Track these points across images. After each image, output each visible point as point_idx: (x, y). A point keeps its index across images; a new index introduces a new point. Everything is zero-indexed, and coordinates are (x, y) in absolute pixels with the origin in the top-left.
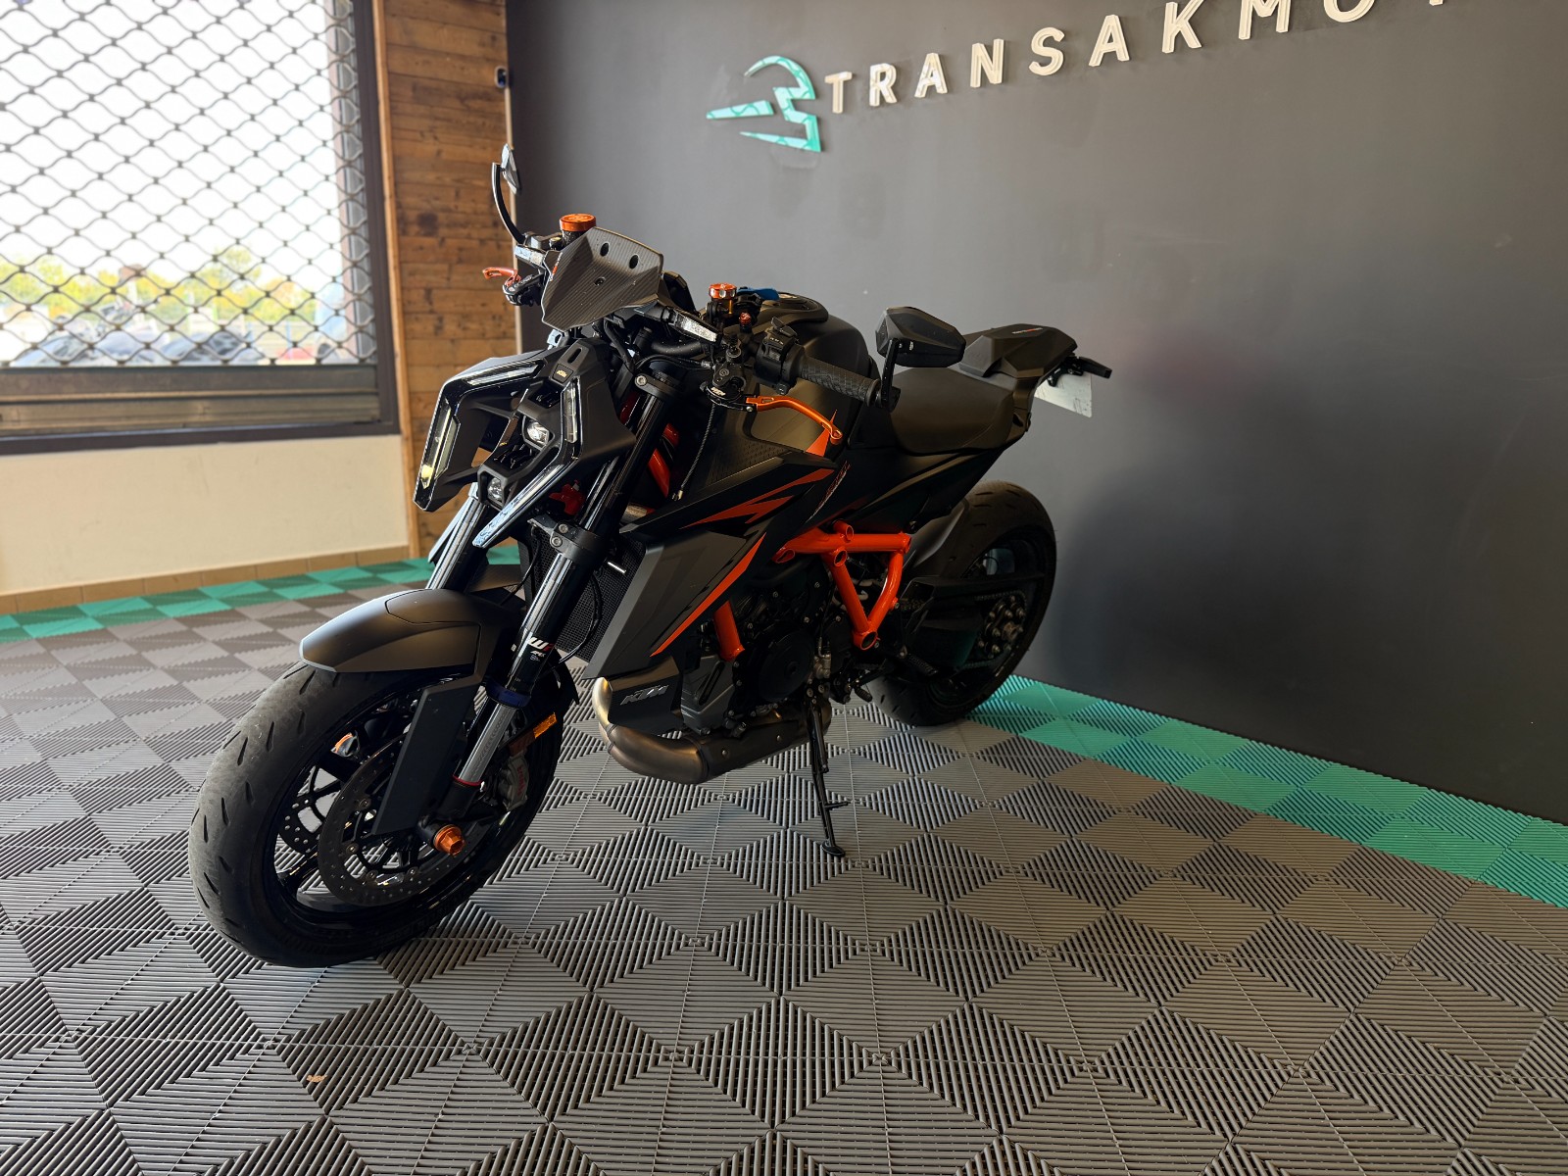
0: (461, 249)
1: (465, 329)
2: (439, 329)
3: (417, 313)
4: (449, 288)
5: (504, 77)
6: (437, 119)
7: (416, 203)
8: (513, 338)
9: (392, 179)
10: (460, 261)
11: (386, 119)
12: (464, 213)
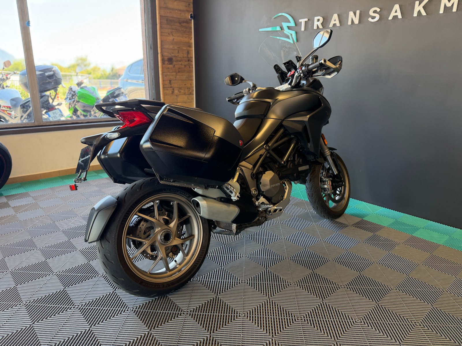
0: (179, 68)
1: (180, 92)
2: (173, 92)
3: (167, 87)
4: (176, 80)
5: (192, 16)
6: (173, 29)
7: (167, 54)
8: (193, 94)
9: (161, 48)
10: (179, 72)
11: (159, 30)
12: (180, 57)
